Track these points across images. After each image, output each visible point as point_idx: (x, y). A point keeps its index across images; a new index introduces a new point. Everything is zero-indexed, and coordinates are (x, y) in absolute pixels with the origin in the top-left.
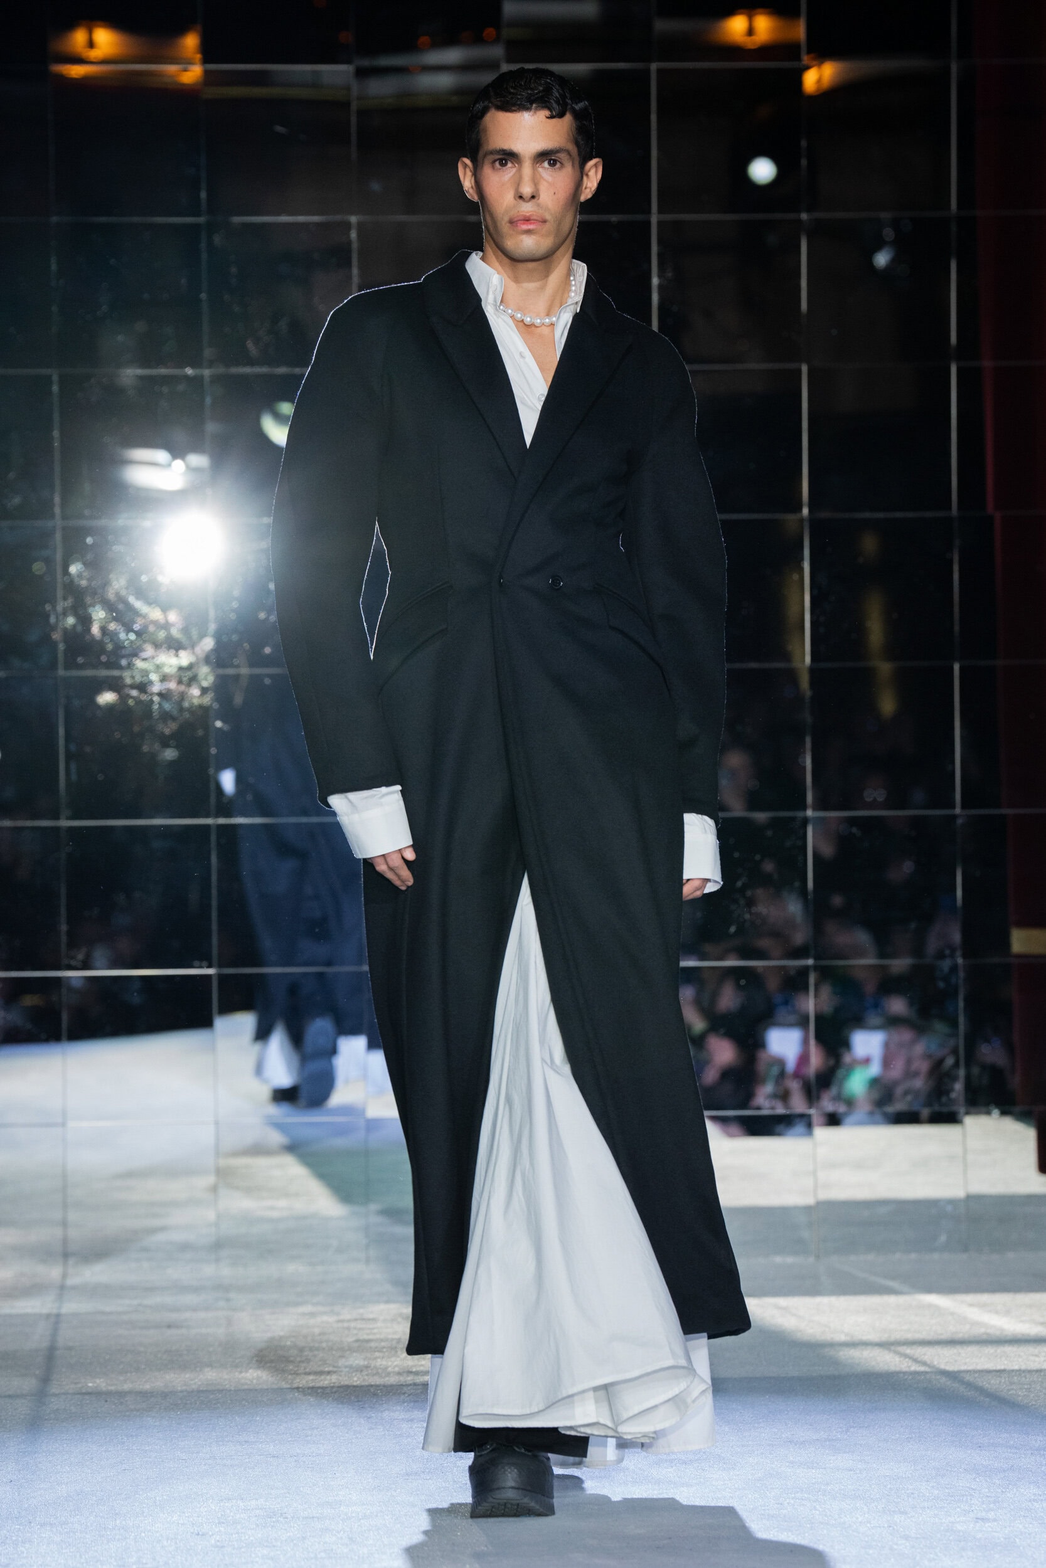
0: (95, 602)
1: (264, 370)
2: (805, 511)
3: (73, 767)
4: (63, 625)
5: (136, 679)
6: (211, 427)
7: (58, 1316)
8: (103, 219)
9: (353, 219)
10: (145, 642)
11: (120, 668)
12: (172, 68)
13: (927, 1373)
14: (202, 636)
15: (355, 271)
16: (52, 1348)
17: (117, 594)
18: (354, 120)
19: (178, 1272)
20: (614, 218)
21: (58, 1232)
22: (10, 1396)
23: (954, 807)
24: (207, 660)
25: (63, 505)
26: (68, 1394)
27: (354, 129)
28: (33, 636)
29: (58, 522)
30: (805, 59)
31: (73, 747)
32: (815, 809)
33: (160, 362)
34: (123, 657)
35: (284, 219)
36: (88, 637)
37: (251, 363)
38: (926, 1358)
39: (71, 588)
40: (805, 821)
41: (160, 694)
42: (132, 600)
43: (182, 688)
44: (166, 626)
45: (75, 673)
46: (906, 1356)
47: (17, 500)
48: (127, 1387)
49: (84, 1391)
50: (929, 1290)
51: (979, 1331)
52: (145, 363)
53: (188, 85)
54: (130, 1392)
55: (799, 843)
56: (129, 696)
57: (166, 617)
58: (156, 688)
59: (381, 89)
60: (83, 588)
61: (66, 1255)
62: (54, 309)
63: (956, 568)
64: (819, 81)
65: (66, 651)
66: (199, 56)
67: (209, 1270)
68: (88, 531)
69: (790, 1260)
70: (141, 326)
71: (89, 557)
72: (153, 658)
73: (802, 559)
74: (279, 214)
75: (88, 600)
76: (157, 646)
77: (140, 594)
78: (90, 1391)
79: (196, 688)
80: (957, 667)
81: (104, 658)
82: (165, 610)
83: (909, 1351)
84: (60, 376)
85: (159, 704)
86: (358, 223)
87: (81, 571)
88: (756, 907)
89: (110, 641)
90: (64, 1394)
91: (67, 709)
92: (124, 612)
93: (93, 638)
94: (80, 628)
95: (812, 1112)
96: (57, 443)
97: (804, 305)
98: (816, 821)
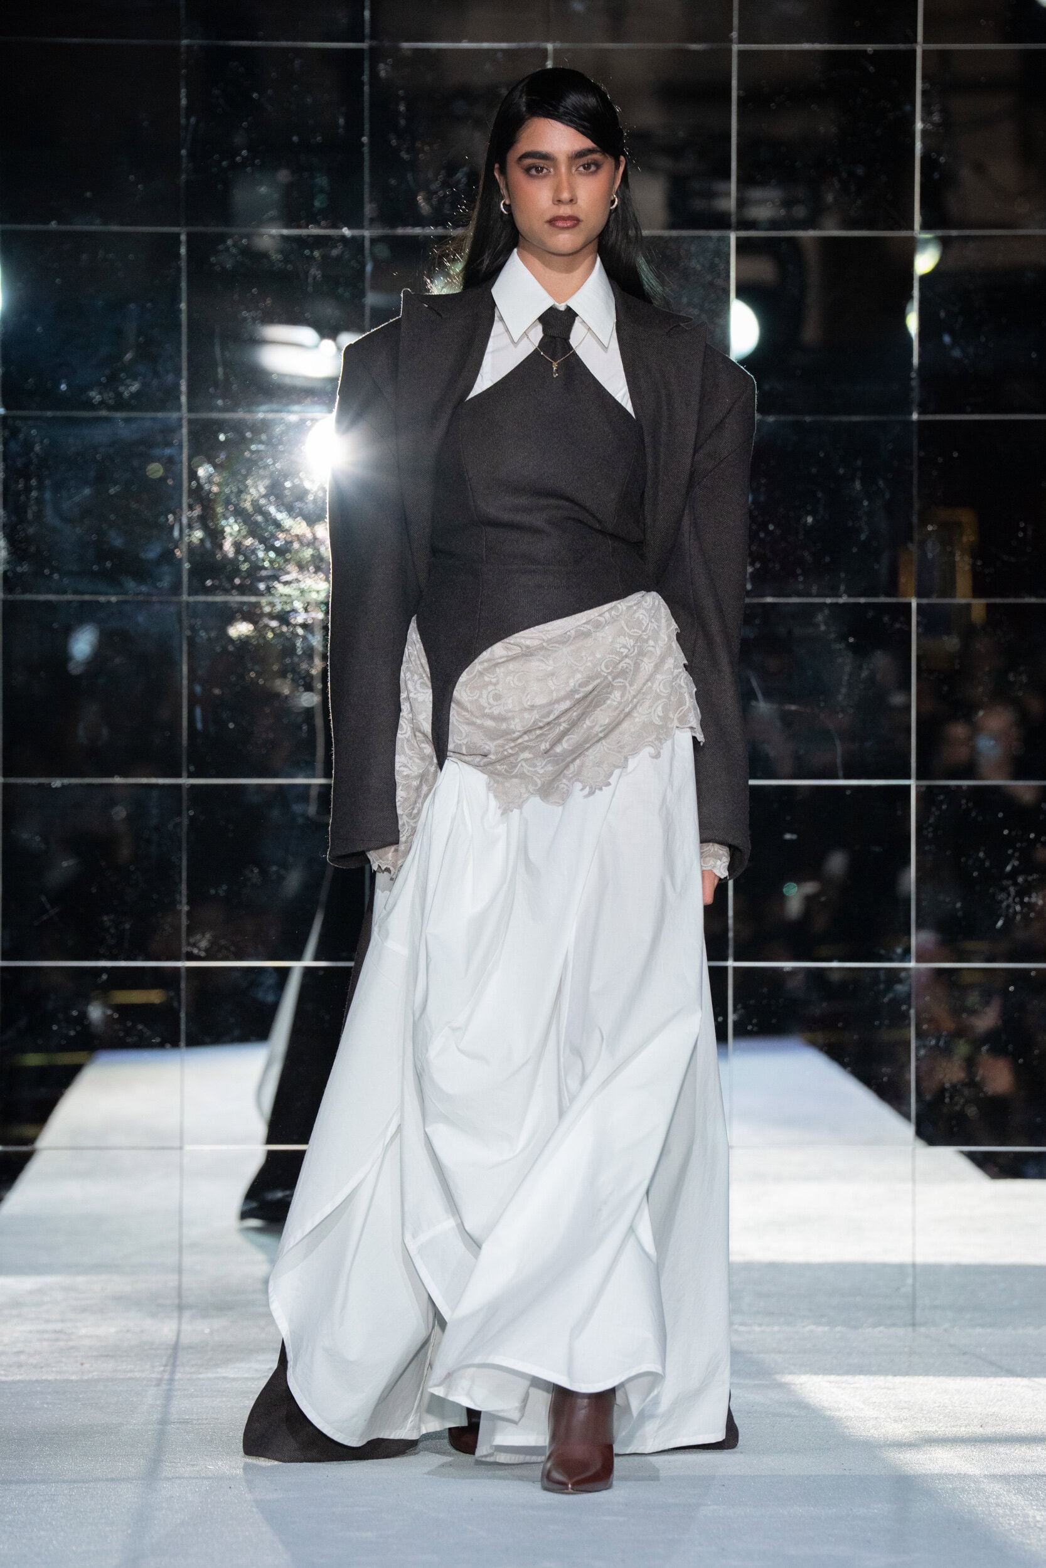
0: (228, 513)
3: (198, 712)
4: (189, 540)
5: (277, 607)
6: (373, 297)
8: (245, 43)
9: (550, 46)
10: (287, 561)
11: (259, 593)
16: (164, 1422)
17: (255, 503)
20: (870, 48)
21: (172, 1280)
22: (112, 1480)
25: (191, 394)
26: (184, 1478)
28: (152, 553)
29: (184, 413)
31: (198, 689)
33: (312, 219)
34: (261, 580)
35: (465, 45)
36: (219, 556)
37: (420, 222)
39: (199, 495)
41: (304, 626)
42: (272, 510)
44: (314, 542)
47: (135, 387)
49: (204, 1474)
52: (291, 220)
56: (267, 628)
58: (300, 618)
60: (213, 495)
61: (180, 1308)
62: (184, 152)
65: (192, 572)
68: (220, 426)
70: (284, 176)
71: (222, 456)
74: (460, 41)
75: (220, 510)
76: (302, 567)
77: (283, 503)
78: (210, 1475)
81: (237, 581)
84: (189, 235)
85: (304, 638)
86: (555, 50)
87: (211, 475)
88: (1030, 897)
89: (245, 561)
90: (179, 1478)
91: (191, 642)
92: (263, 525)
93: (225, 556)
94: (208, 545)
96: (184, 318)
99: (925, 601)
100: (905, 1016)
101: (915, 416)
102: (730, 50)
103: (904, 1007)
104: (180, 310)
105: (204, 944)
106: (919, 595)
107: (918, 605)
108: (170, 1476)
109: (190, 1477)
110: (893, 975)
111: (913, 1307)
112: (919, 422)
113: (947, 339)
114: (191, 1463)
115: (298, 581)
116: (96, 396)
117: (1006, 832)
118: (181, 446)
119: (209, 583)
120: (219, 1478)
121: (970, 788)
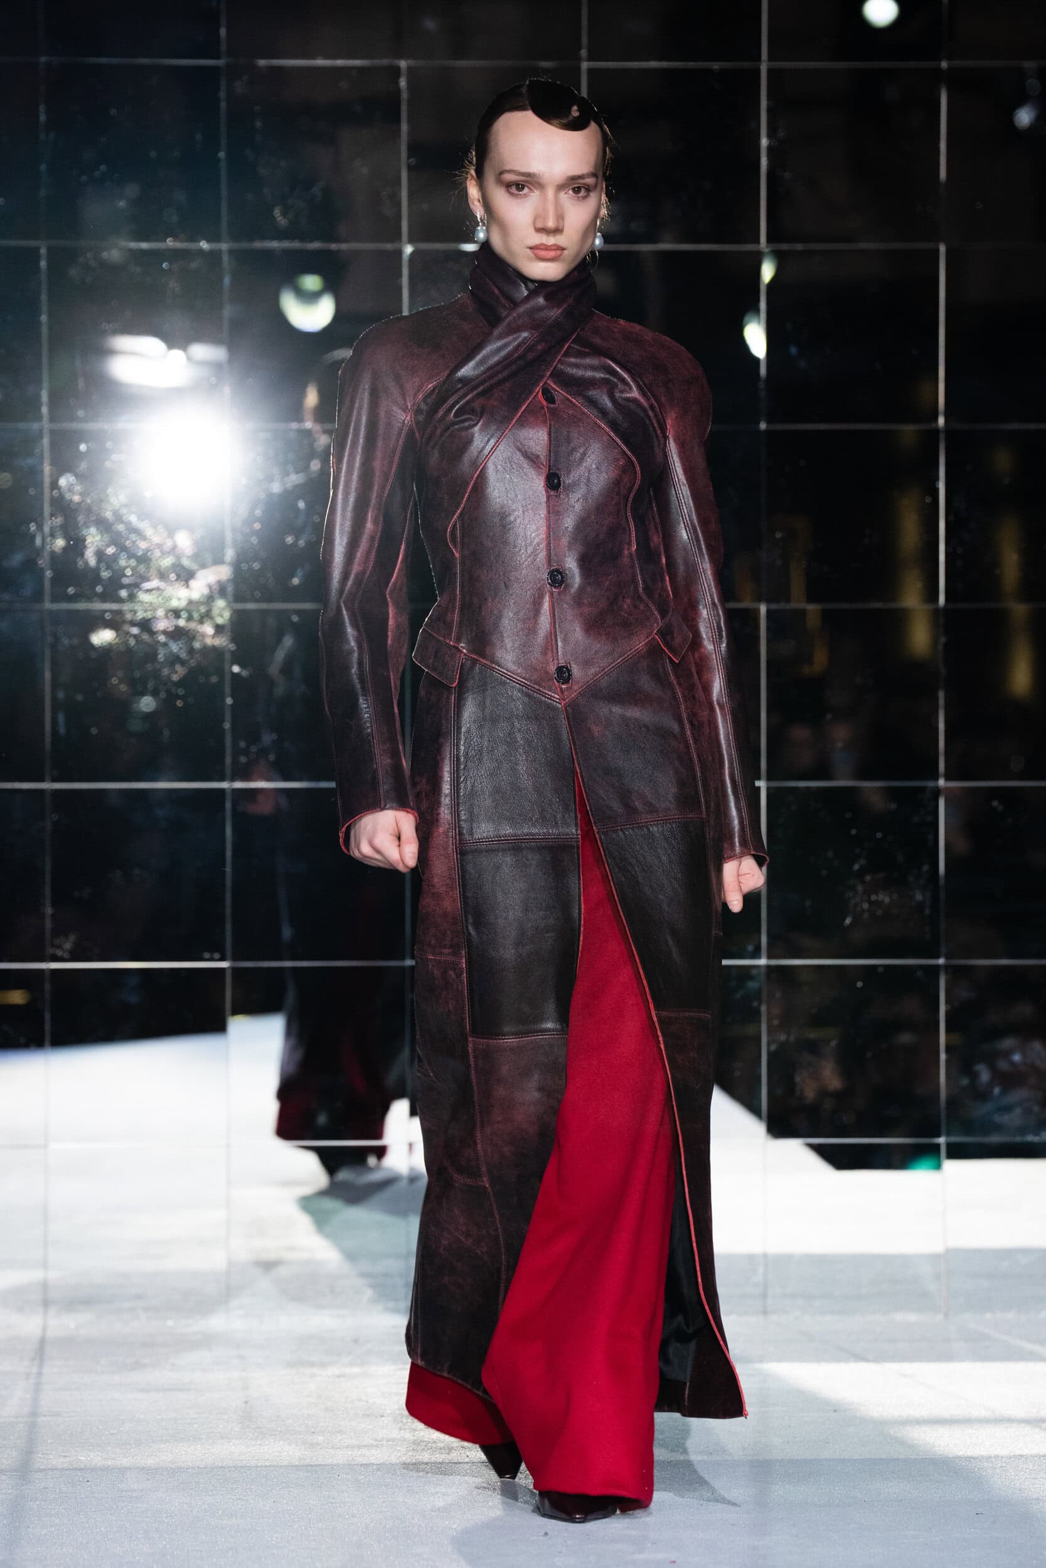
0: (90, 523)
1: (296, 245)
2: (941, 421)
3: (61, 718)
4: (51, 548)
5: (138, 614)
8: (102, 60)
9: (403, 64)
10: (148, 569)
11: (121, 600)
14: (218, 561)
15: (404, 127)
16: (34, 1414)
17: (115, 513)
20: (716, 66)
24: (221, 590)
25: (52, 404)
26: (55, 1469)
28: (15, 561)
29: (46, 424)
31: (61, 695)
32: (948, 778)
34: (123, 587)
35: (320, 62)
36: (80, 563)
37: (277, 236)
39: (62, 506)
40: (937, 792)
41: (165, 632)
42: (133, 519)
43: (192, 625)
44: (174, 551)
45: (65, 606)
48: (125, 1462)
49: (75, 1466)
54: (131, 1468)
55: (929, 818)
56: (129, 635)
57: (173, 540)
58: (162, 625)
60: (75, 504)
61: (46, 1304)
62: (43, 167)
65: (54, 580)
68: (81, 436)
69: (913, 1317)
71: (83, 466)
73: (938, 479)
74: (314, 58)
75: (81, 519)
76: (163, 576)
77: (145, 515)
78: (83, 1466)
79: (208, 625)
81: (99, 589)
82: (171, 532)
84: (49, 249)
85: (165, 645)
86: (409, 68)
87: (72, 485)
88: (877, 895)
89: (107, 569)
90: (51, 1469)
91: (53, 647)
92: (123, 533)
93: (86, 563)
94: (71, 552)
95: (942, 1140)
96: (44, 330)
97: (943, 174)
98: (948, 792)
99: (774, 606)
100: (757, 1013)
101: (763, 426)
102: (579, 68)
103: (755, 1004)
104: (39, 323)
105: (68, 946)
106: (768, 601)
107: (768, 612)
108: (42, 1467)
109: (63, 1469)
110: (745, 972)
111: (764, 1296)
112: (767, 432)
113: (793, 350)
114: (63, 1454)
115: (158, 589)
117: (854, 832)
118: (42, 457)
119: (71, 590)
120: (94, 1470)
121: (819, 789)
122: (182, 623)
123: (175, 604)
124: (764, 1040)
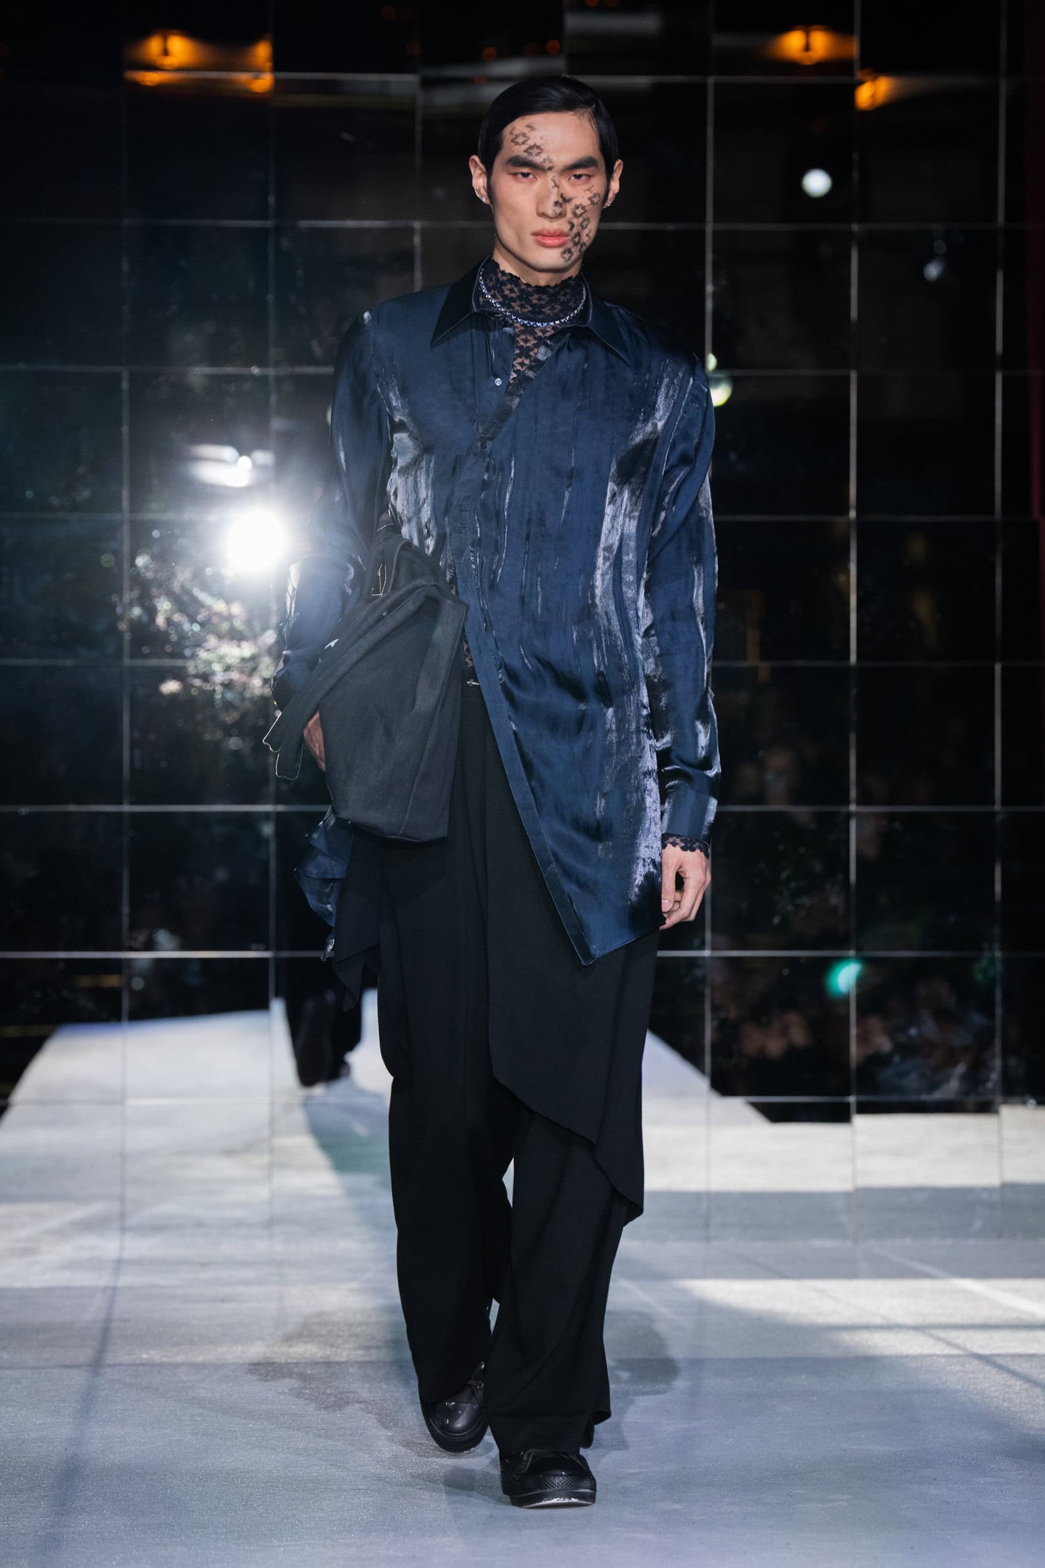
0: (161, 594)
1: (327, 370)
2: (853, 514)
3: (137, 753)
4: (130, 615)
5: (199, 668)
6: (277, 424)
7: (114, 1289)
8: (173, 222)
9: (417, 225)
10: (208, 633)
11: (183, 657)
12: (243, 77)
13: (959, 1356)
14: (265, 629)
15: (418, 275)
16: (108, 1320)
17: (182, 587)
18: (418, 128)
19: (231, 1247)
20: (670, 227)
22: (67, 1366)
23: (993, 803)
24: (269, 651)
25: (131, 498)
27: (418, 138)
28: (100, 626)
29: (126, 515)
30: (859, 75)
32: (858, 804)
33: (228, 361)
34: (187, 647)
35: (350, 223)
36: (153, 628)
37: (316, 362)
38: (960, 1341)
39: (138, 580)
40: (849, 816)
41: (223, 684)
42: (196, 592)
43: (244, 678)
44: (230, 618)
45: (140, 662)
46: (939, 1339)
47: (86, 494)
48: (180, 1358)
49: (138, 1362)
50: (964, 1275)
51: (1012, 1316)
52: (213, 361)
53: (258, 93)
54: (183, 1364)
55: (842, 838)
56: (192, 686)
57: (229, 609)
58: (219, 677)
59: (447, 99)
60: (149, 580)
62: (125, 308)
63: (999, 572)
64: (873, 96)
65: (131, 641)
66: (269, 65)
67: (262, 1246)
68: (154, 525)
69: (828, 1243)
70: (210, 327)
71: (156, 549)
72: (216, 649)
73: (848, 560)
74: (345, 218)
75: (154, 591)
76: (220, 637)
77: (205, 587)
78: (144, 1362)
79: (257, 678)
80: (998, 668)
81: (168, 648)
82: (228, 602)
83: (942, 1334)
84: (129, 373)
85: (221, 693)
86: (422, 228)
87: (147, 563)
88: (801, 900)
89: (174, 632)
90: (120, 1365)
91: (131, 695)
92: (188, 603)
93: (158, 627)
94: (145, 619)
95: (852, 1099)
96: (126, 439)
97: (854, 314)
98: (859, 816)
100: (701, 995)
103: (701, 987)
104: (121, 433)
105: (142, 937)
108: (112, 1363)
110: (693, 962)
111: (707, 1225)
113: (733, 457)
114: (129, 1353)
116: (55, 501)
117: (781, 847)
120: (151, 1365)
121: (754, 813)
122: (235, 675)
123: (230, 661)
124: (708, 1015)
